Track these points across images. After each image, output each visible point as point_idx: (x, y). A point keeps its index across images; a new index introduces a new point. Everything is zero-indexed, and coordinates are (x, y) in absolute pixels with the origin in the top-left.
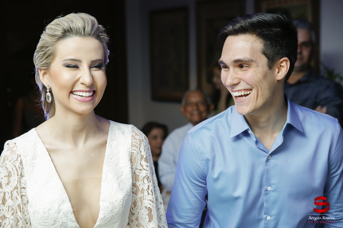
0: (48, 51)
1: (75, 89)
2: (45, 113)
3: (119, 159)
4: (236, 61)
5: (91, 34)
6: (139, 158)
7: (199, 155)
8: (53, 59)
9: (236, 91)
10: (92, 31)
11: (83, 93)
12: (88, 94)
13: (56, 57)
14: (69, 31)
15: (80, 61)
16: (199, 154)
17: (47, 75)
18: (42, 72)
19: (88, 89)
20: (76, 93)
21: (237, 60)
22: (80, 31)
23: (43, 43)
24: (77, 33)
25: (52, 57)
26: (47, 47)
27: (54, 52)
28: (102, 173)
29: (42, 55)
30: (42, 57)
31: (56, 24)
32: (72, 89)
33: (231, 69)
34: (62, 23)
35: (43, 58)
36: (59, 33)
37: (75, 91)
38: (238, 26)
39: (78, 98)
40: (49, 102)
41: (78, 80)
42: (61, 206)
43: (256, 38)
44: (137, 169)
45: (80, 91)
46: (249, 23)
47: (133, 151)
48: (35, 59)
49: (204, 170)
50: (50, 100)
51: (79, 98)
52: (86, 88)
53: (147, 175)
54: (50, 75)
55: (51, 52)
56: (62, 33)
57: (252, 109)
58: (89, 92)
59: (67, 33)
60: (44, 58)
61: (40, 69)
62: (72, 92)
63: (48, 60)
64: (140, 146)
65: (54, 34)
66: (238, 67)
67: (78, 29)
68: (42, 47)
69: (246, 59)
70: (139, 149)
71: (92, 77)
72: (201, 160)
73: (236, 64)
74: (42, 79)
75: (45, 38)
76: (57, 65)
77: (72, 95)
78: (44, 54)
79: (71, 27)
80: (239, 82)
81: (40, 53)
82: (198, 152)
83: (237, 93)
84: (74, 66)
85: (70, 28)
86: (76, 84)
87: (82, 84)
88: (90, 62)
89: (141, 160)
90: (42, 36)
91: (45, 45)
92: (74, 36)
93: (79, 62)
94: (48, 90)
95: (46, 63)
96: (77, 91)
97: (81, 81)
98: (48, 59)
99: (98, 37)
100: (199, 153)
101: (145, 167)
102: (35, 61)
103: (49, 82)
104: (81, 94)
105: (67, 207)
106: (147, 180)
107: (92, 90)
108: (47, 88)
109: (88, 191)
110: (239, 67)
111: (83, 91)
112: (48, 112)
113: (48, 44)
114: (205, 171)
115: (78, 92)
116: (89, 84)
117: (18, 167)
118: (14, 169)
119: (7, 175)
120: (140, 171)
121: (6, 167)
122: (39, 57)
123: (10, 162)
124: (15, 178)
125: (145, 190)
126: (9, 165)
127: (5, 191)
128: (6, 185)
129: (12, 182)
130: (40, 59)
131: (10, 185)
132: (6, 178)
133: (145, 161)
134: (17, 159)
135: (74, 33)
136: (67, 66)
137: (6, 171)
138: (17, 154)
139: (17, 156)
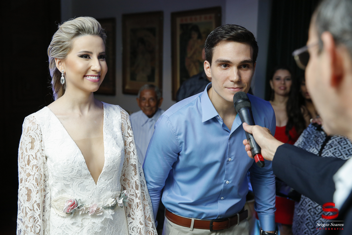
0: (65, 45)
1: (89, 74)
2: (54, 93)
5: (98, 33)
6: (126, 128)
10: (98, 31)
14: (82, 30)
15: (91, 53)
17: (62, 63)
18: (58, 61)
19: (97, 75)
22: (91, 30)
23: (58, 39)
24: (89, 32)
26: (63, 42)
27: (71, 46)
29: (58, 48)
32: (86, 73)
34: (75, 24)
35: (59, 50)
36: (73, 31)
37: (87, 76)
40: (62, 83)
41: (89, 68)
42: (76, 157)
44: (125, 136)
45: (91, 76)
47: (122, 122)
48: (49, 51)
49: (179, 147)
50: (64, 82)
52: (96, 74)
54: (66, 63)
55: (69, 46)
56: (77, 32)
59: (80, 31)
60: (61, 50)
61: (56, 58)
62: (85, 76)
63: (65, 52)
64: (127, 119)
65: (70, 32)
67: (89, 29)
68: (57, 42)
70: (127, 121)
71: (100, 65)
74: (58, 66)
75: (62, 35)
76: (73, 57)
78: (61, 47)
79: (84, 27)
81: (57, 46)
84: (86, 56)
87: (93, 71)
88: (98, 54)
89: (128, 130)
92: (86, 34)
94: (62, 75)
95: (63, 54)
96: (89, 76)
97: (92, 68)
103: (64, 68)
105: (81, 158)
106: (133, 144)
108: (62, 73)
111: (93, 76)
112: (57, 92)
113: (65, 40)
117: (39, 134)
118: (37, 136)
119: (31, 142)
120: (127, 138)
121: (30, 136)
122: (55, 49)
123: (33, 131)
124: (38, 143)
125: (131, 152)
126: (32, 133)
127: (30, 154)
128: (30, 150)
129: (36, 146)
130: (57, 51)
131: (35, 148)
132: (30, 144)
133: (131, 130)
134: (38, 128)
135: (86, 32)
136: (82, 56)
137: (30, 138)
138: (37, 124)
139: (37, 125)
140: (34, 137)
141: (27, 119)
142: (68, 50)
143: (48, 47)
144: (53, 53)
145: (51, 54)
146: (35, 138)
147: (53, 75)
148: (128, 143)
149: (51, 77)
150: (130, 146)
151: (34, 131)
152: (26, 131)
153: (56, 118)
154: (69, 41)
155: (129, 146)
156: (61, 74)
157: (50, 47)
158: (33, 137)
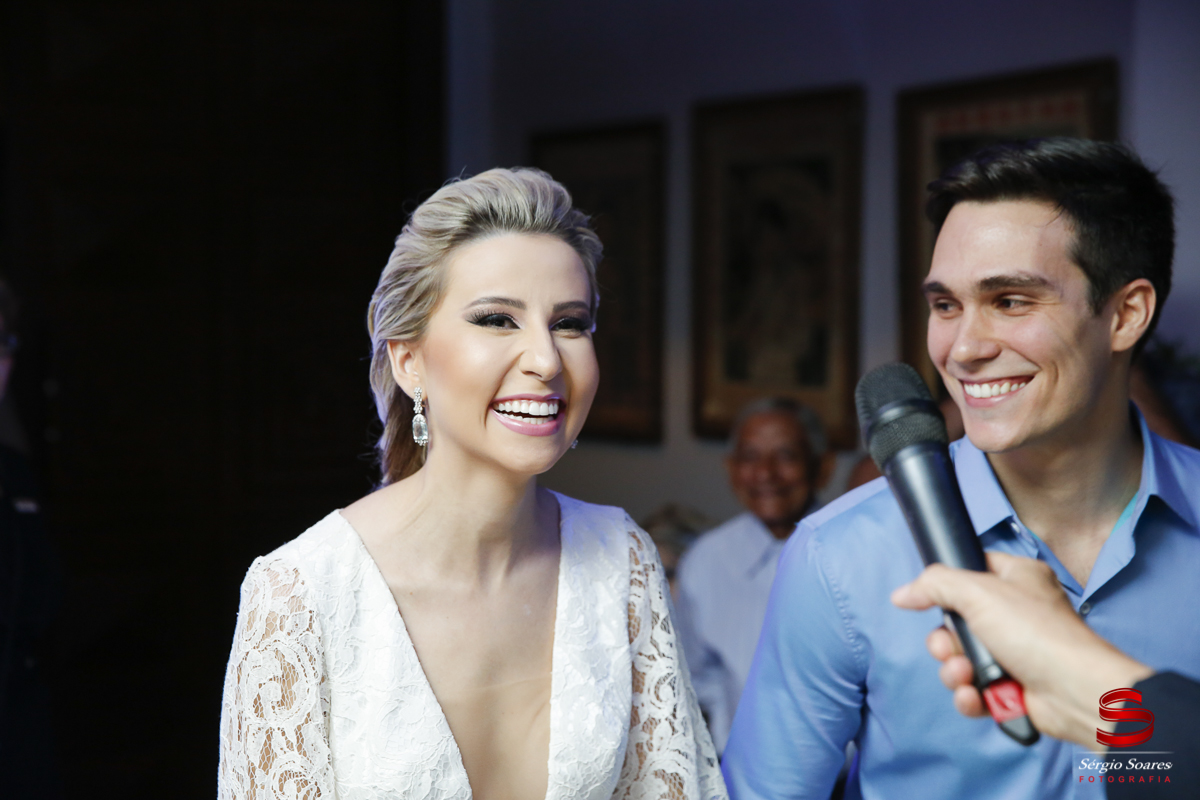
0: (422, 280)
1: (506, 393)
3: (597, 624)
4: (988, 283)
5: (552, 225)
6: (647, 621)
7: (839, 599)
8: (436, 304)
9: (981, 383)
10: (554, 218)
11: (529, 404)
12: (544, 409)
13: (445, 295)
14: (486, 216)
15: (520, 305)
16: (838, 596)
17: (415, 361)
18: (400, 352)
19: (546, 392)
20: (507, 407)
21: (992, 279)
22: (521, 214)
23: (404, 260)
24: (514, 223)
25: (431, 297)
26: (419, 268)
27: (440, 284)
28: (551, 670)
29: (399, 298)
30: (401, 304)
31: (449, 199)
32: (497, 391)
33: (971, 309)
34: (466, 195)
35: (403, 305)
36: (456, 223)
37: (504, 401)
38: (994, 171)
39: (515, 424)
40: (418, 442)
41: (514, 363)
43: (1055, 214)
44: (641, 654)
45: (521, 398)
46: (1033, 163)
47: (633, 599)
48: (373, 316)
49: (855, 650)
51: (518, 421)
52: (541, 389)
53: (670, 671)
54: (426, 357)
55: (433, 283)
56: (467, 223)
57: (1024, 436)
58: (548, 400)
59: (478, 223)
60: (407, 306)
61: (392, 341)
62: (493, 404)
63: (421, 307)
64: (647, 584)
65: (440, 227)
66: (993, 302)
67: (513, 209)
68: (399, 274)
69: (1024, 278)
71: (559, 353)
72: (845, 618)
73: (986, 293)
74: (400, 376)
75: (408, 244)
76: (448, 323)
77: (493, 414)
78: (409, 293)
79: (495, 206)
80: (996, 351)
81: (395, 292)
82: (836, 589)
83: (986, 387)
84: (498, 319)
85: (492, 209)
86: (509, 375)
87: (529, 373)
88: (550, 310)
89: (653, 628)
90: (402, 241)
91: (411, 265)
92: (502, 231)
93: (519, 307)
94: (418, 408)
95: (414, 320)
96: (511, 400)
97: (524, 364)
98: (419, 305)
99: (572, 237)
100: (837, 592)
101: (664, 649)
102: (373, 322)
103: (421, 379)
104: (524, 407)
106: (670, 689)
107: (557, 398)
108: (416, 400)
109: (512, 728)
110: (995, 305)
111: (529, 399)
113: (421, 261)
114: (856, 653)
115: (516, 403)
116: (549, 376)
117: (314, 653)
118: (305, 658)
119: (280, 676)
120: (648, 662)
121: (277, 651)
122: (388, 306)
123: (290, 637)
124: (308, 686)
125: (663, 721)
126: (287, 644)
127: (273, 724)
128: (277, 708)
129: (299, 699)
130: (394, 310)
131: (294, 707)
132: (279, 686)
133: (665, 628)
134: (310, 625)
135: (501, 223)
136: (482, 320)
137: (277, 663)
138: (307, 610)
139: (310, 615)
140: (294, 661)
141: (263, 567)
142: (431, 299)
143: (370, 299)
144: (384, 321)
145: (378, 328)
146: (298, 666)
147: (386, 415)
148: (649, 682)
149: (379, 421)
150: (658, 697)
151: (294, 636)
152: (260, 626)
153: (383, 583)
154: (434, 263)
155: (653, 697)
156: (411, 403)
157: (375, 299)
158: (291, 659)
